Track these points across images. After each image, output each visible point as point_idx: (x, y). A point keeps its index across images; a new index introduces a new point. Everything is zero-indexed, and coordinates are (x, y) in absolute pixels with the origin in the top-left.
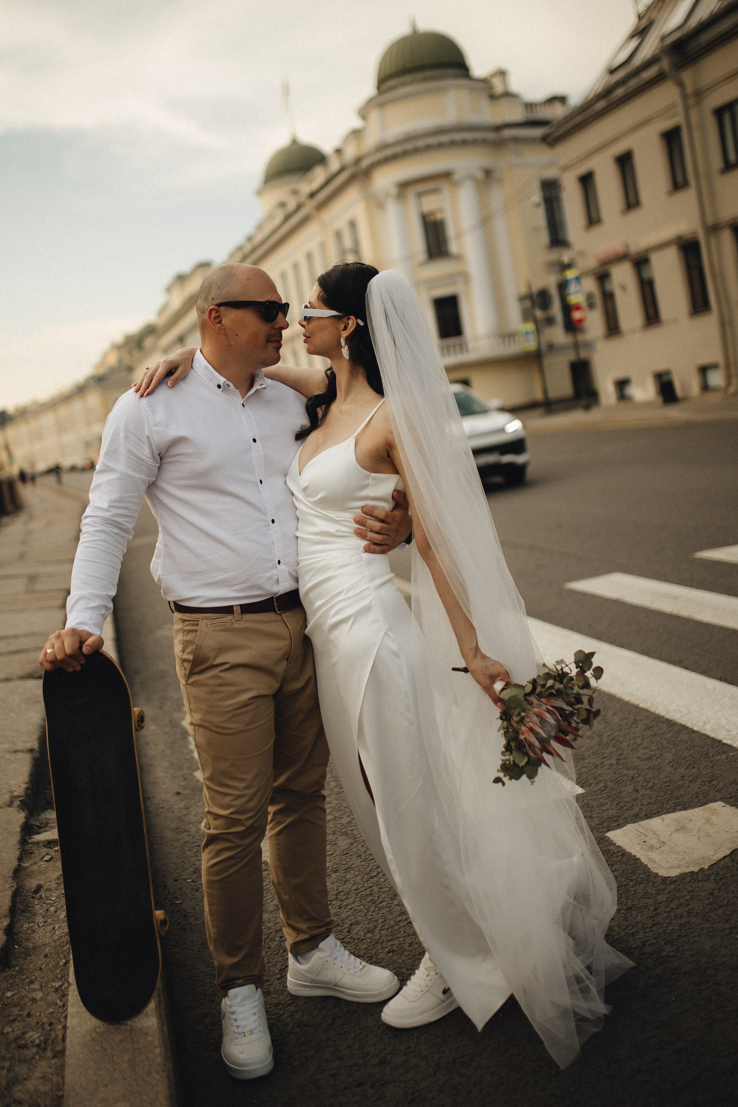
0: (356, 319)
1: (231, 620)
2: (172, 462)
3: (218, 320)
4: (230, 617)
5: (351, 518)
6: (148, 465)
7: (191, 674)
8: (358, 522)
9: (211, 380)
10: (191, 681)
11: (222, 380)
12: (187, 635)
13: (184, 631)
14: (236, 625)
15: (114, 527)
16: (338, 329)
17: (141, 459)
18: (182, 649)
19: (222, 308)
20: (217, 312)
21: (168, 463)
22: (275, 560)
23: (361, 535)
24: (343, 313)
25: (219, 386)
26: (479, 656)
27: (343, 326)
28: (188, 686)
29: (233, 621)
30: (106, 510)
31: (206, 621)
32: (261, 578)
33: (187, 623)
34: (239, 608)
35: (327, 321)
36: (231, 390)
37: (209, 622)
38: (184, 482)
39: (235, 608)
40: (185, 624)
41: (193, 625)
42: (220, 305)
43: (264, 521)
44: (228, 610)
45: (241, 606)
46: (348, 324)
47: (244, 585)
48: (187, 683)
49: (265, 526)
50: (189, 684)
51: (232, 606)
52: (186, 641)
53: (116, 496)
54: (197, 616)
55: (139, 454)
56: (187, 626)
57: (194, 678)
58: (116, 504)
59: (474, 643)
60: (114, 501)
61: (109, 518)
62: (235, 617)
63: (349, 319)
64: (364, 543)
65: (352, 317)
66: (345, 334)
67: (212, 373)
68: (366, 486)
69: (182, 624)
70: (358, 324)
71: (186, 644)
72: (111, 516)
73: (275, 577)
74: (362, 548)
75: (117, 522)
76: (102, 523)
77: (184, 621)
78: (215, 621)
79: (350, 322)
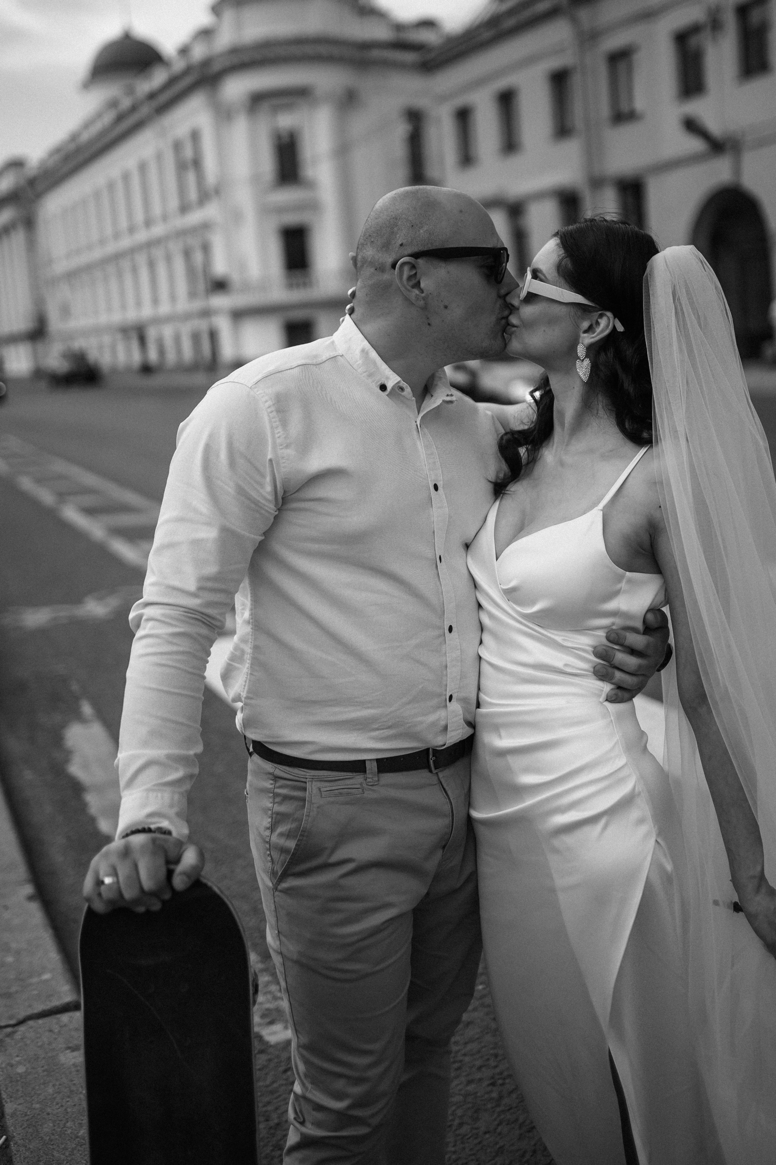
0: (615, 318)
1: (361, 784)
2: (300, 510)
3: (414, 282)
4: (358, 779)
5: (589, 645)
6: (267, 514)
7: (285, 875)
8: (597, 654)
9: (370, 375)
10: (284, 885)
11: (392, 379)
12: (280, 803)
13: (276, 795)
14: (369, 795)
15: (201, 624)
16: (577, 326)
17: (256, 503)
18: (268, 825)
19: (421, 261)
20: (413, 267)
21: (294, 510)
22: (446, 695)
23: (601, 675)
24: (596, 303)
25: (383, 388)
26: (763, 890)
27: (585, 325)
28: (277, 893)
29: (365, 785)
30: (194, 595)
31: (319, 784)
32: (421, 723)
33: (281, 782)
34: (375, 764)
35: (564, 310)
36: (404, 396)
37: (326, 787)
38: (315, 547)
39: (368, 764)
40: (277, 785)
41: (295, 788)
42: (416, 255)
43: (439, 628)
44: (358, 767)
45: (378, 760)
46: (598, 323)
47: (391, 732)
48: (275, 889)
49: (439, 636)
50: (281, 891)
51: (364, 761)
52: (278, 814)
53: (212, 569)
54: (303, 773)
55: (254, 494)
56: (281, 787)
57: (290, 883)
58: (209, 584)
59: (759, 868)
60: (208, 579)
61: (199, 609)
62: (368, 780)
63: (601, 316)
64: (607, 688)
65: (609, 314)
66: (587, 339)
67: (375, 363)
68: (614, 594)
69: (272, 782)
70: (614, 327)
71: (277, 819)
72: (201, 605)
73: (443, 723)
74: (604, 696)
75: (206, 615)
76: (183, 618)
77: (276, 778)
78: (335, 786)
79: (603, 322)
